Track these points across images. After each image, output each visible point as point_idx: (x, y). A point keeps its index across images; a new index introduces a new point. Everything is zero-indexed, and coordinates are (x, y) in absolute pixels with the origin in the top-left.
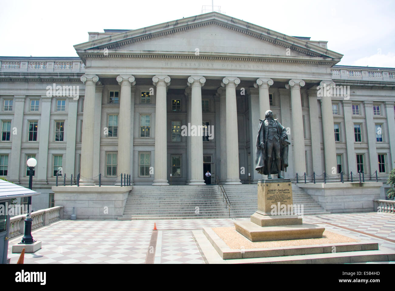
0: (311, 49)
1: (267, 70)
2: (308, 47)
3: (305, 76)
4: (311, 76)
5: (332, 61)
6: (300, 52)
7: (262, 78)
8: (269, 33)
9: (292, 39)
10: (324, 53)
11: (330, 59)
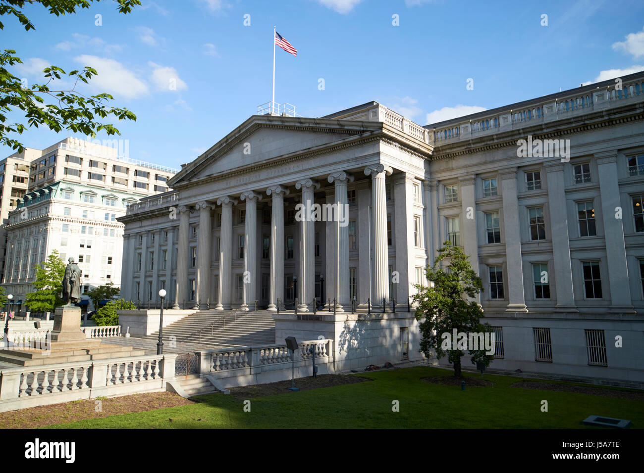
0: (346, 127)
1: (307, 168)
2: (341, 125)
3: (346, 165)
4: (354, 163)
5: (371, 135)
6: (341, 133)
7: (300, 180)
8: (301, 123)
9: (323, 122)
10: (360, 127)
11: (368, 134)
